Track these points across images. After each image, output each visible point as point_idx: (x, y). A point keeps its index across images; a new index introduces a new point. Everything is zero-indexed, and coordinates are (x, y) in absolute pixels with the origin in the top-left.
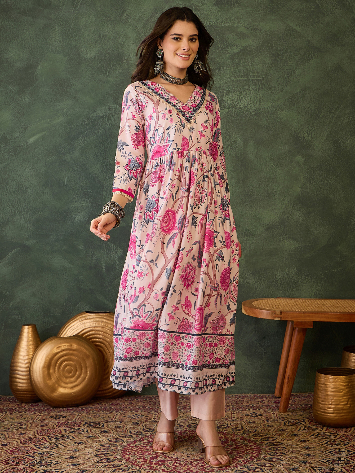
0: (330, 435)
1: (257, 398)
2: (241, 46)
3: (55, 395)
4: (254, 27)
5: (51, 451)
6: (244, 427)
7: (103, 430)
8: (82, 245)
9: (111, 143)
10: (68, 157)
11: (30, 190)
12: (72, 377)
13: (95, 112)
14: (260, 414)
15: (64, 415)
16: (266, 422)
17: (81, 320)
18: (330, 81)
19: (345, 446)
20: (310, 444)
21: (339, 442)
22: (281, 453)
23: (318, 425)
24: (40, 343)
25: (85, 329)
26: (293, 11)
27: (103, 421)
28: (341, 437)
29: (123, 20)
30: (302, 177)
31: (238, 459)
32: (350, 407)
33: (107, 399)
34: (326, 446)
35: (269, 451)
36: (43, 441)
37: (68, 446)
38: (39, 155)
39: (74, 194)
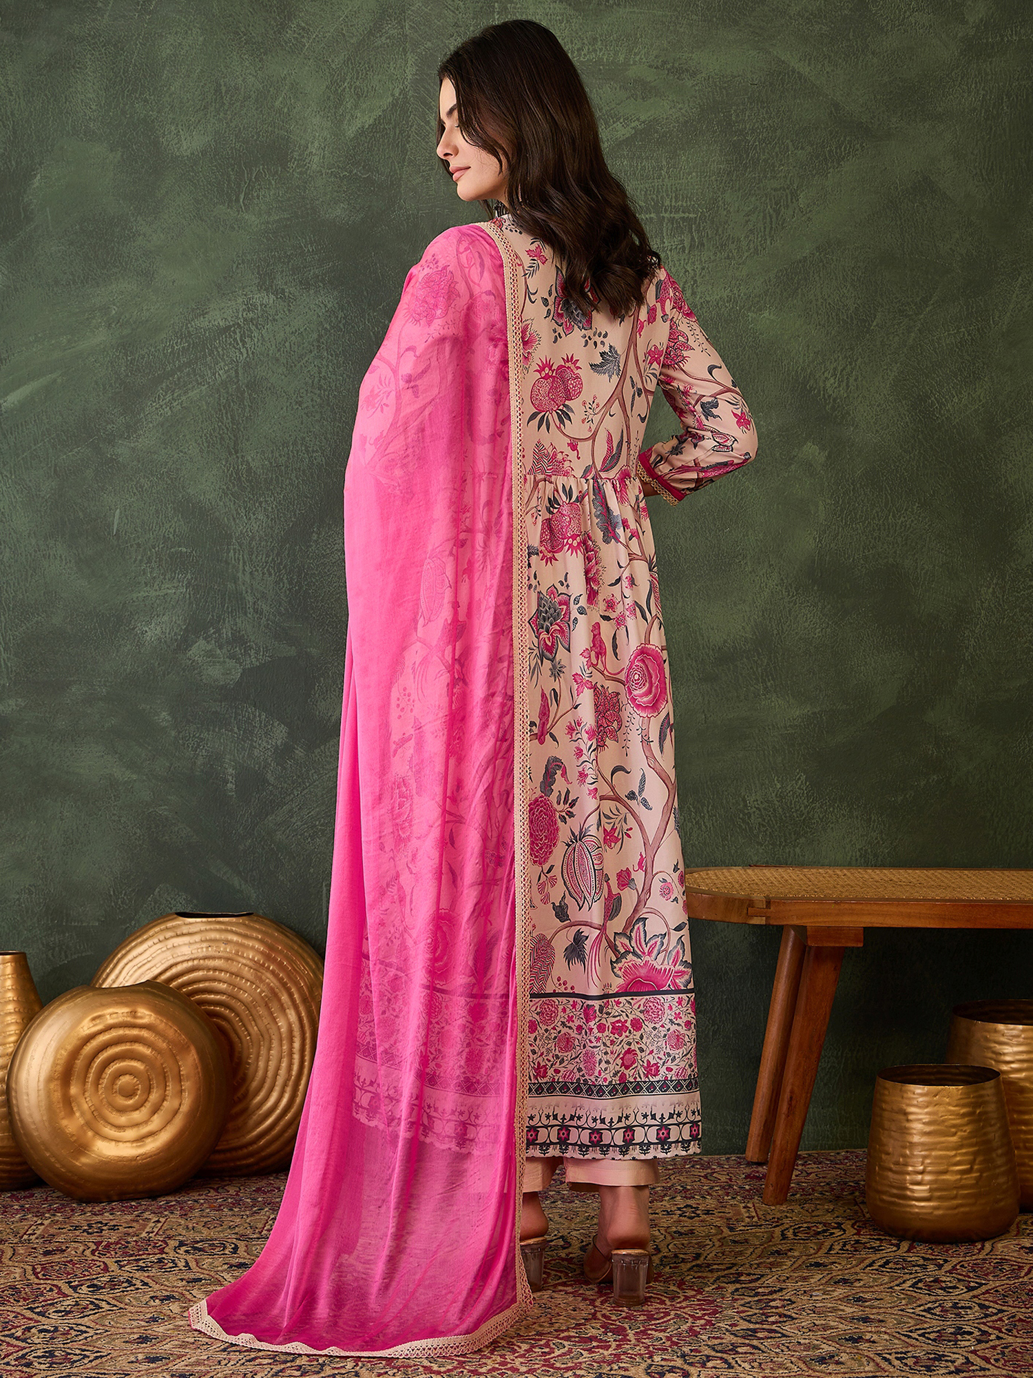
0: (921, 1262)
1: (693, 1166)
2: (638, 119)
3: (84, 1164)
4: (676, 65)
5: (80, 1321)
6: (662, 1246)
7: (234, 1261)
8: (164, 713)
9: (250, 407)
10: (122, 450)
11: (8, 550)
12: (136, 1108)
13: (204, 314)
14: (708, 1211)
15: (112, 1223)
16: (726, 1231)
17: (161, 938)
18: (899, 223)
19: (971, 1294)
20: (864, 1290)
21: (950, 1281)
22: (780, 1316)
23: (883, 1238)
24: (37, 1008)
25: (176, 964)
26: (790, 17)
27: (233, 1236)
28: (954, 1268)
29: (286, 43)
30: (821, 508)
31: (653, 1332)
32: (978, 1179)
33: (242, 1176)
34: (915, 1294)
35: (743, 1312)
36: (54, 1293)
37: (129, 1308)
38: (35, 445)
39: (141, 561)
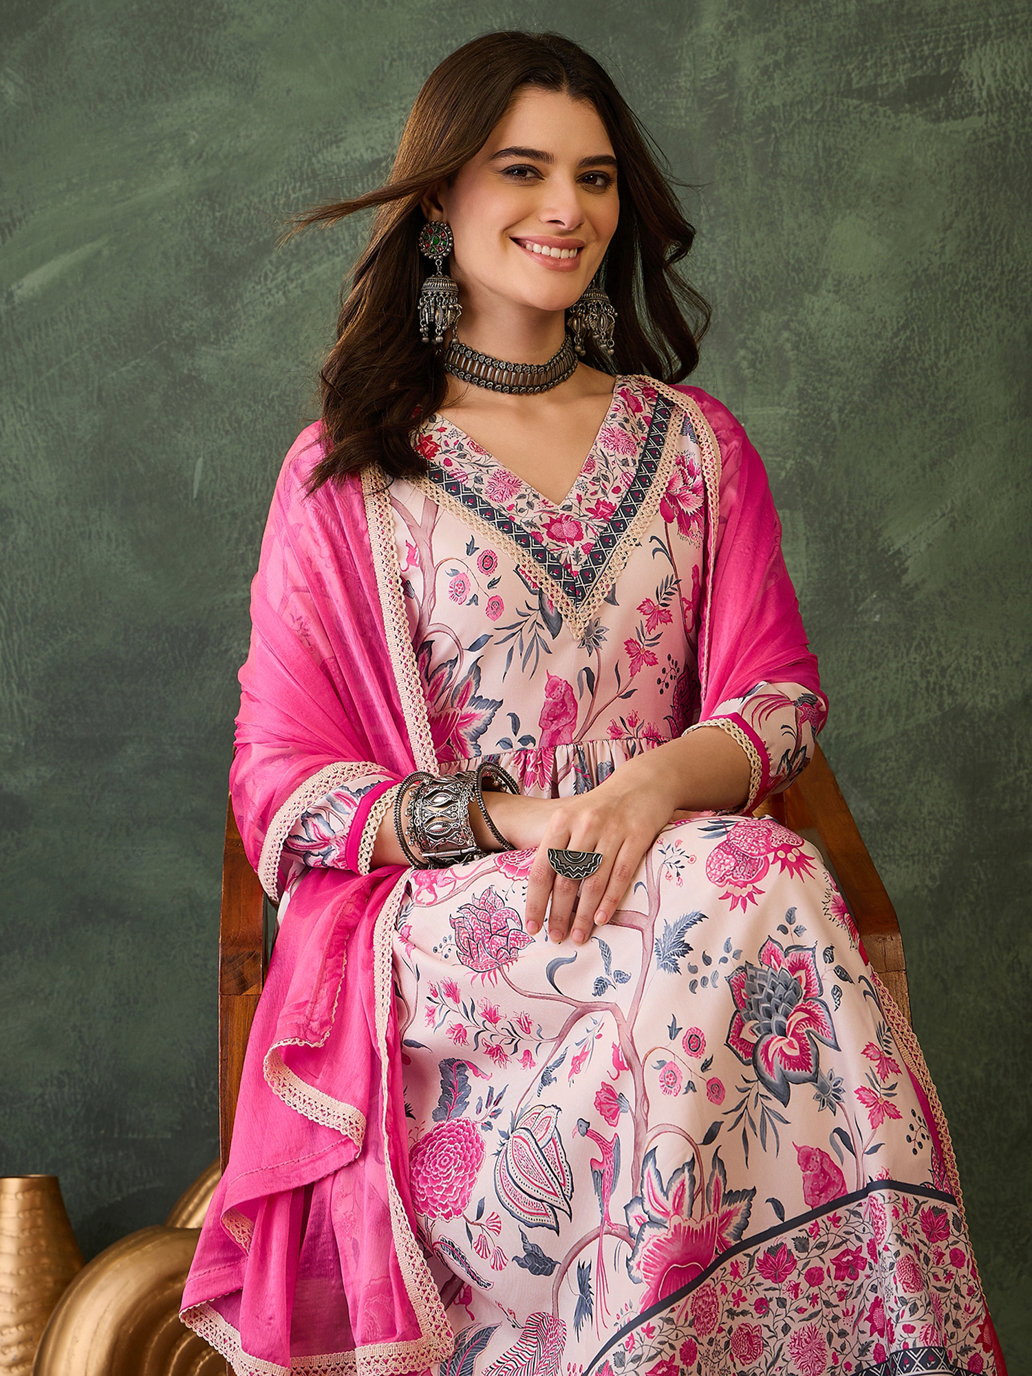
38: (67, 355)
39: (238, 541)
